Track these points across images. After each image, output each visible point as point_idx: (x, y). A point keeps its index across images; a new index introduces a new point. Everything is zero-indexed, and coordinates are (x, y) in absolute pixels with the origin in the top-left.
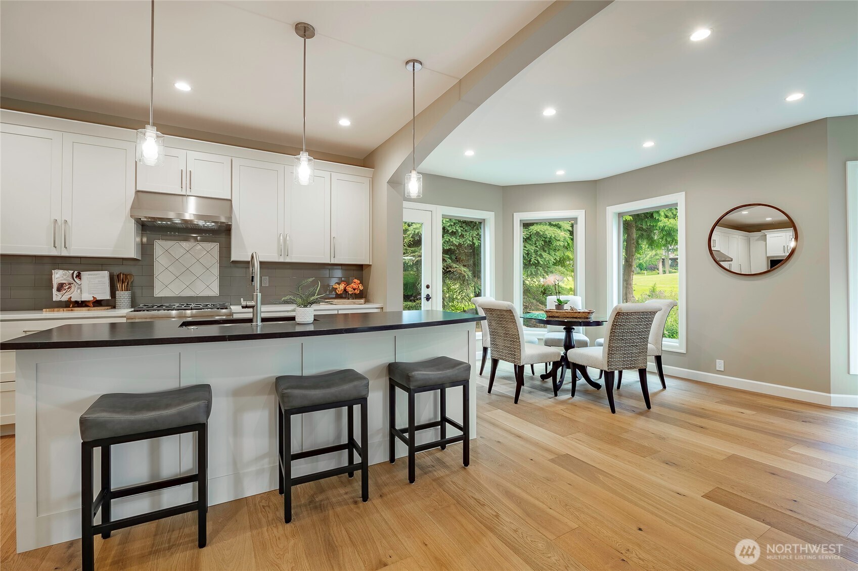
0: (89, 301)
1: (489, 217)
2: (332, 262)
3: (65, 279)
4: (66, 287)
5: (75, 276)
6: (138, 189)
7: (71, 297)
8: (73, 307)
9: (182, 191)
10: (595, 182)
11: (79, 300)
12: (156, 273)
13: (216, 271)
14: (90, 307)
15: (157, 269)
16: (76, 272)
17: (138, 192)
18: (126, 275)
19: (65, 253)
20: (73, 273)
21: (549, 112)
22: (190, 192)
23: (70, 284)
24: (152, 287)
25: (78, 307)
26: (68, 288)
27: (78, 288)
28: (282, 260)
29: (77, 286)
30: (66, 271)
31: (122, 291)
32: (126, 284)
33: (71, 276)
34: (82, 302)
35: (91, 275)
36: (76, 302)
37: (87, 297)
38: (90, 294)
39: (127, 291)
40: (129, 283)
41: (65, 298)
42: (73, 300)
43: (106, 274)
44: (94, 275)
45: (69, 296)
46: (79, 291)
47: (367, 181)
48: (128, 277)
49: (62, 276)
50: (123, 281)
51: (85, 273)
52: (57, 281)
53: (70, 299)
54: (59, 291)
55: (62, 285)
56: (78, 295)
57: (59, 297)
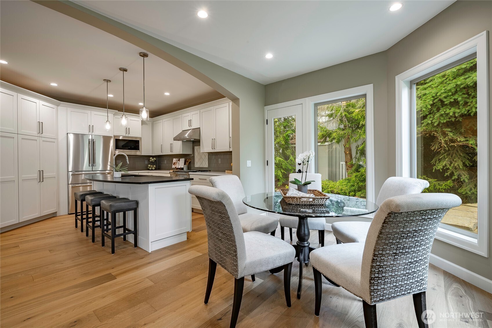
12: (195, 158)
17: (182, 131)
23: (176, 163)
24: (194, 163)
27: (178, 164)
33: (177, 160)
43: (184, 159)
49: (175, 160)
50: (188, 161)
51: (180, 159)
52: (173, 162)
53: (176, 167)
54: (174, 165)
55: (174, 163)
56: (178, 166)
57: (173, 167)
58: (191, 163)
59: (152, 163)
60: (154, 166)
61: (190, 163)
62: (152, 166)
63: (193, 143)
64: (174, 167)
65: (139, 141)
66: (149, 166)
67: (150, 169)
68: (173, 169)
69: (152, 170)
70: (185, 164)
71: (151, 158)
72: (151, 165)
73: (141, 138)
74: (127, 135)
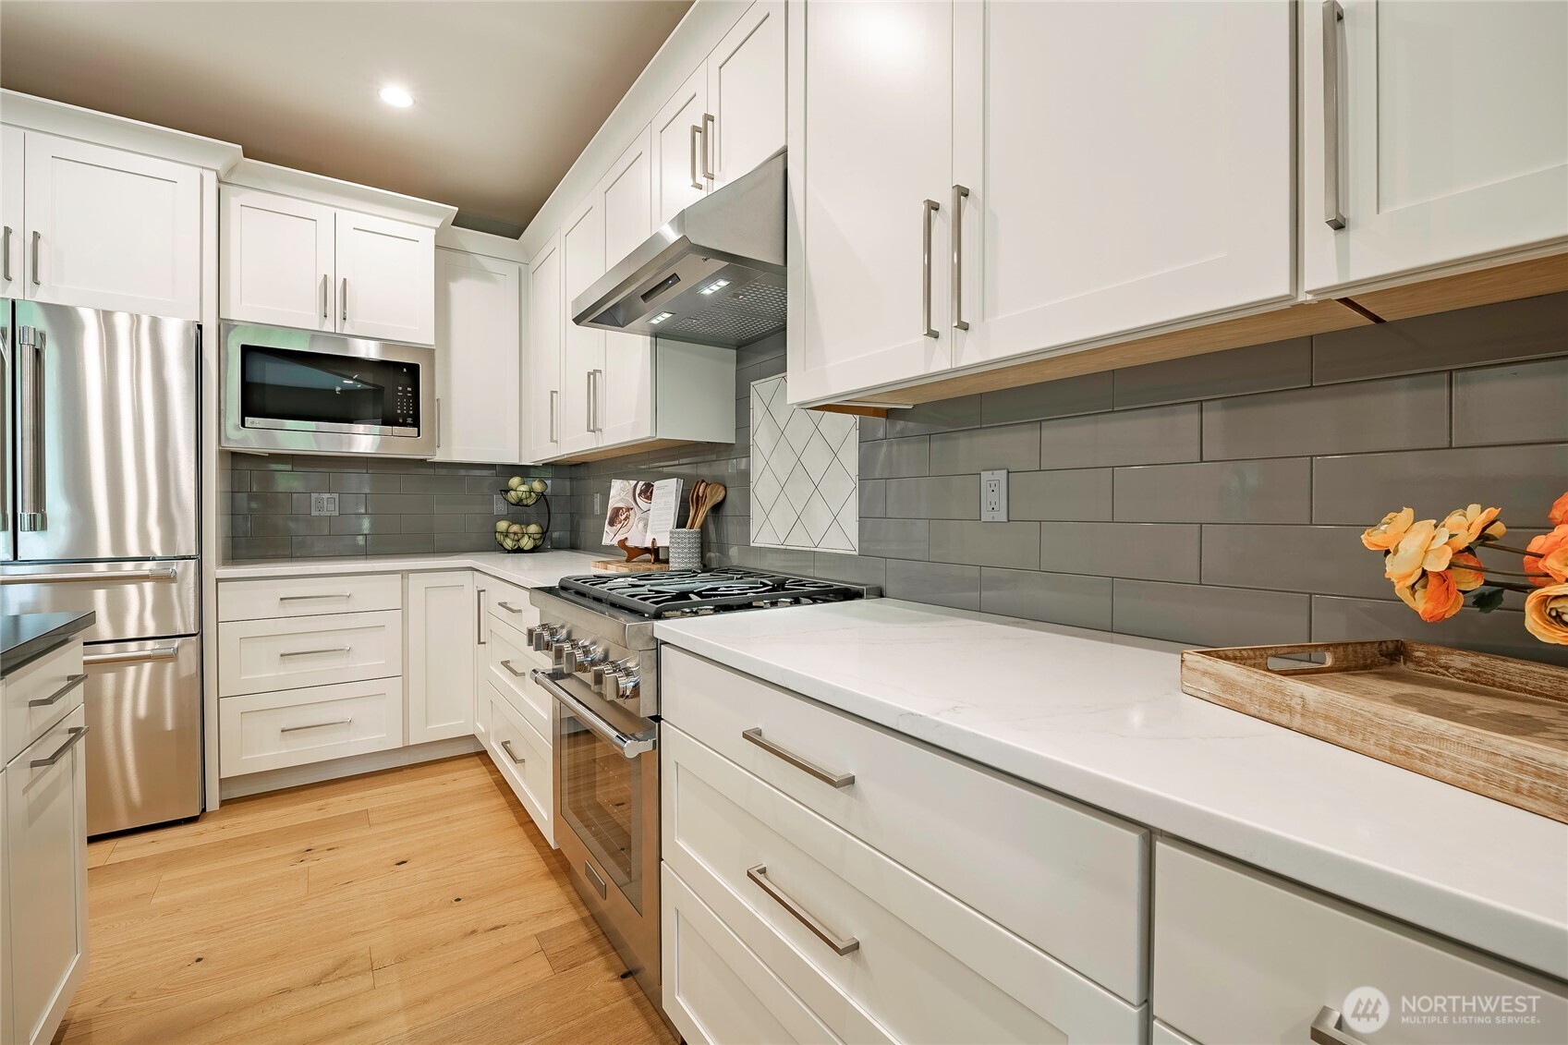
3: (622, 500)
4: (623, 517)
5: (638, 491)
7: (625, 538)
11: (639, 544)
12: (753, 477)
13: (852, 459)
15: (755, 466)
16: (641, 483)
20: (636, 486)
23: (629, 509)
26: (625, 519)
27: (642, 520)
29: (639, 514)
30: (625, 483)
33: (632, 492)
35: (660, 488)
38: (653, 533)
41: (617, 539)
42: (629, 544)
43: (674, 484)
45: (623, 536)
46: (642, 526)
49: (619, 491)
50: (699, 501)
51: (656, 484)
52: (613, 504)
53: (622, 543)
54: (611, 524)
55: (617, 511)
56: (638, 536)
57: (610, 537)
58: (728, 509)
59: (519, 512)
60: (533, 528)
61: (717, 508)
62: (515, 528)
63: (739, 360)
64: (615, 542)
65: (417, 367)
66: (502, 525)
67: (509, 543)
68: (608, 550)
69: (520, 550)
70: (681, 523)
71: (515, 481)
72: (514, 523)
73: (429, 353)
74: (328, 327)
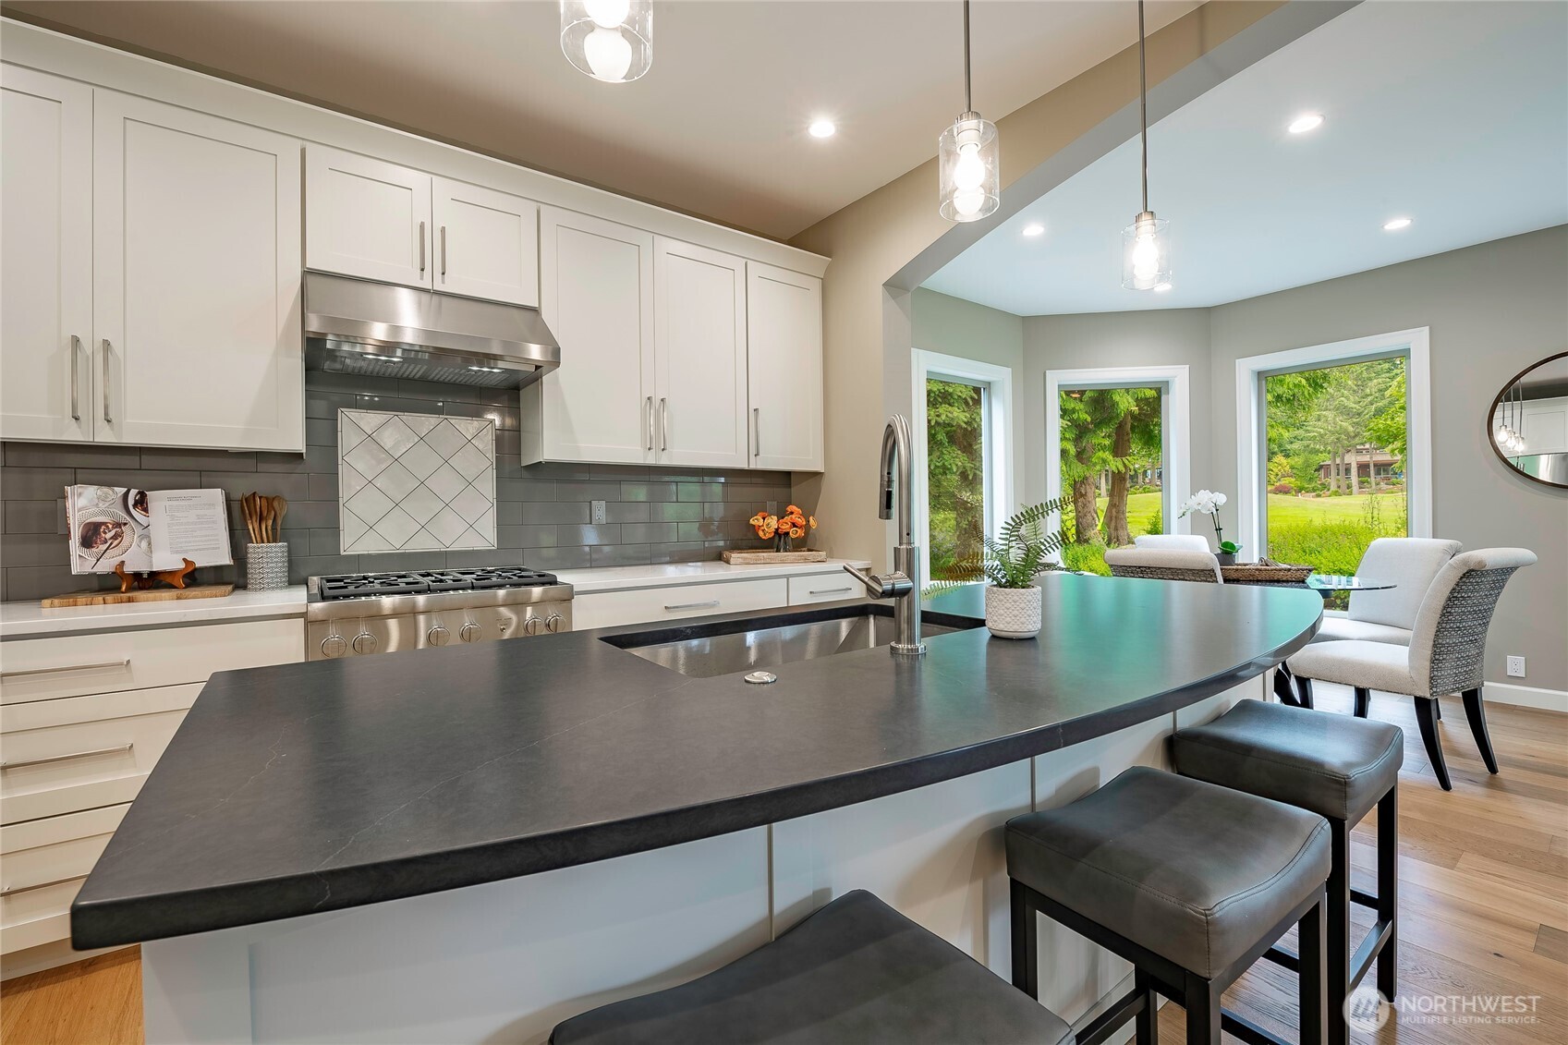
0: (171, 573)
1: (1000, 377)
2: (752, 467)
3: (103, 513)
4: (109, 535)
5: (131, 502)
6: (309, 265)
7: (123, 562)
8: (129, 589)
9: (422, 278)
10: (1207, 312)
11: (144, 568)
12: (344, 493)
13: (488, 487)
14: (175, 587)
15: (348, 484)
16: (133, 492)
17: (308, 273)
18: (270, 501)
19: (105, 436)
20: (126, 496)
21: (1305, 123)
22: (443, 282)
23: (118, 525)
24: (334, 529)
25: (141, 588)
26: (115, 537)
27: (142, 537)
28: (651, 460)
29: (139, 531)
30: (105, 489)
31: (263, 542)
32: (270, 522)
33: (119, 502)
34: (153, 574)
35: (177, 499)
36: (137, 575)
37: (165, 561)
38: (177, 552)
39: (275, 541)
40: (279, 522)
41: (106, 566)
42: (128, 569)
43: (218, 495)
44: (185, 498)
45: (117, 560)
46: (144, 544)
47: (815, 286)
48: (276, 504)
49: (95, 501)
51: (160, 495)
53: (116, 570)
56: (140, 559)
64: (100, 571)
